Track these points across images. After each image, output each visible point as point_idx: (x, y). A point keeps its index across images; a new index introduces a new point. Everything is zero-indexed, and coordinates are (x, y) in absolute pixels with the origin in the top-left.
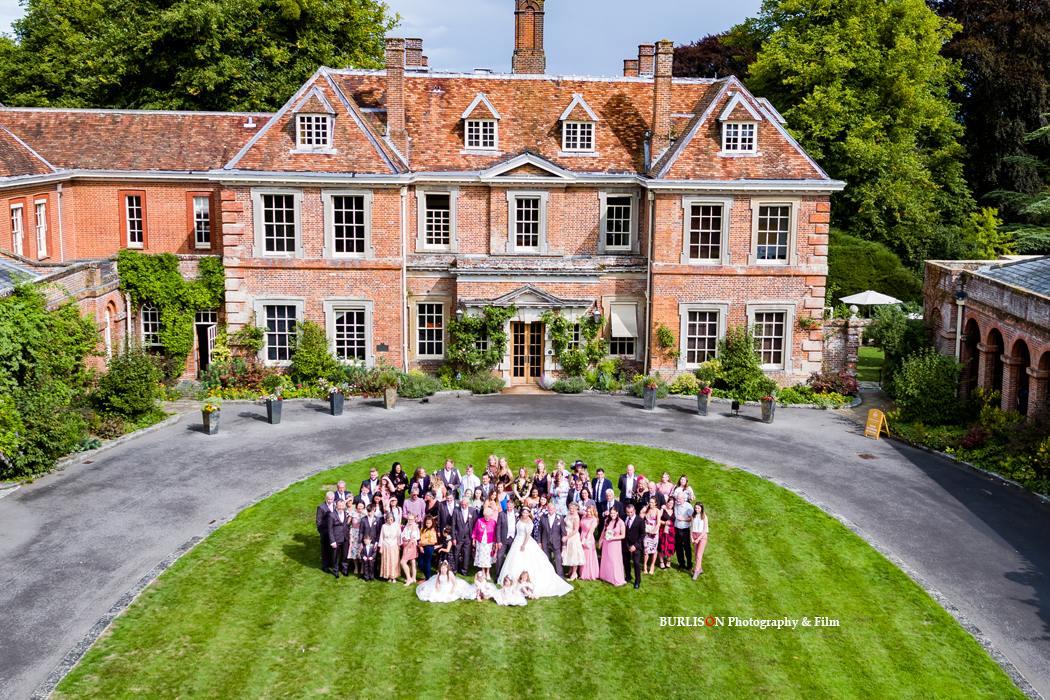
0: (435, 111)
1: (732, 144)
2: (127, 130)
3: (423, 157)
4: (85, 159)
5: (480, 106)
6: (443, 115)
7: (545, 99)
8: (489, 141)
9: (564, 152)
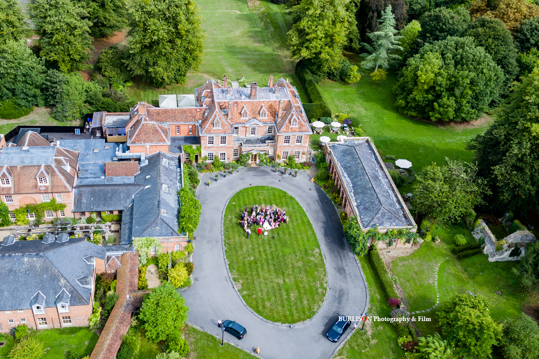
0: (235, 109)
1: (293, 125)
2: (175, 112)
3: (234, 120)
4: (169, 120)
5: (245, 111)
6: (237, 110)
7: (256, 106)
8: (246, 117)
9: (261, 118)
